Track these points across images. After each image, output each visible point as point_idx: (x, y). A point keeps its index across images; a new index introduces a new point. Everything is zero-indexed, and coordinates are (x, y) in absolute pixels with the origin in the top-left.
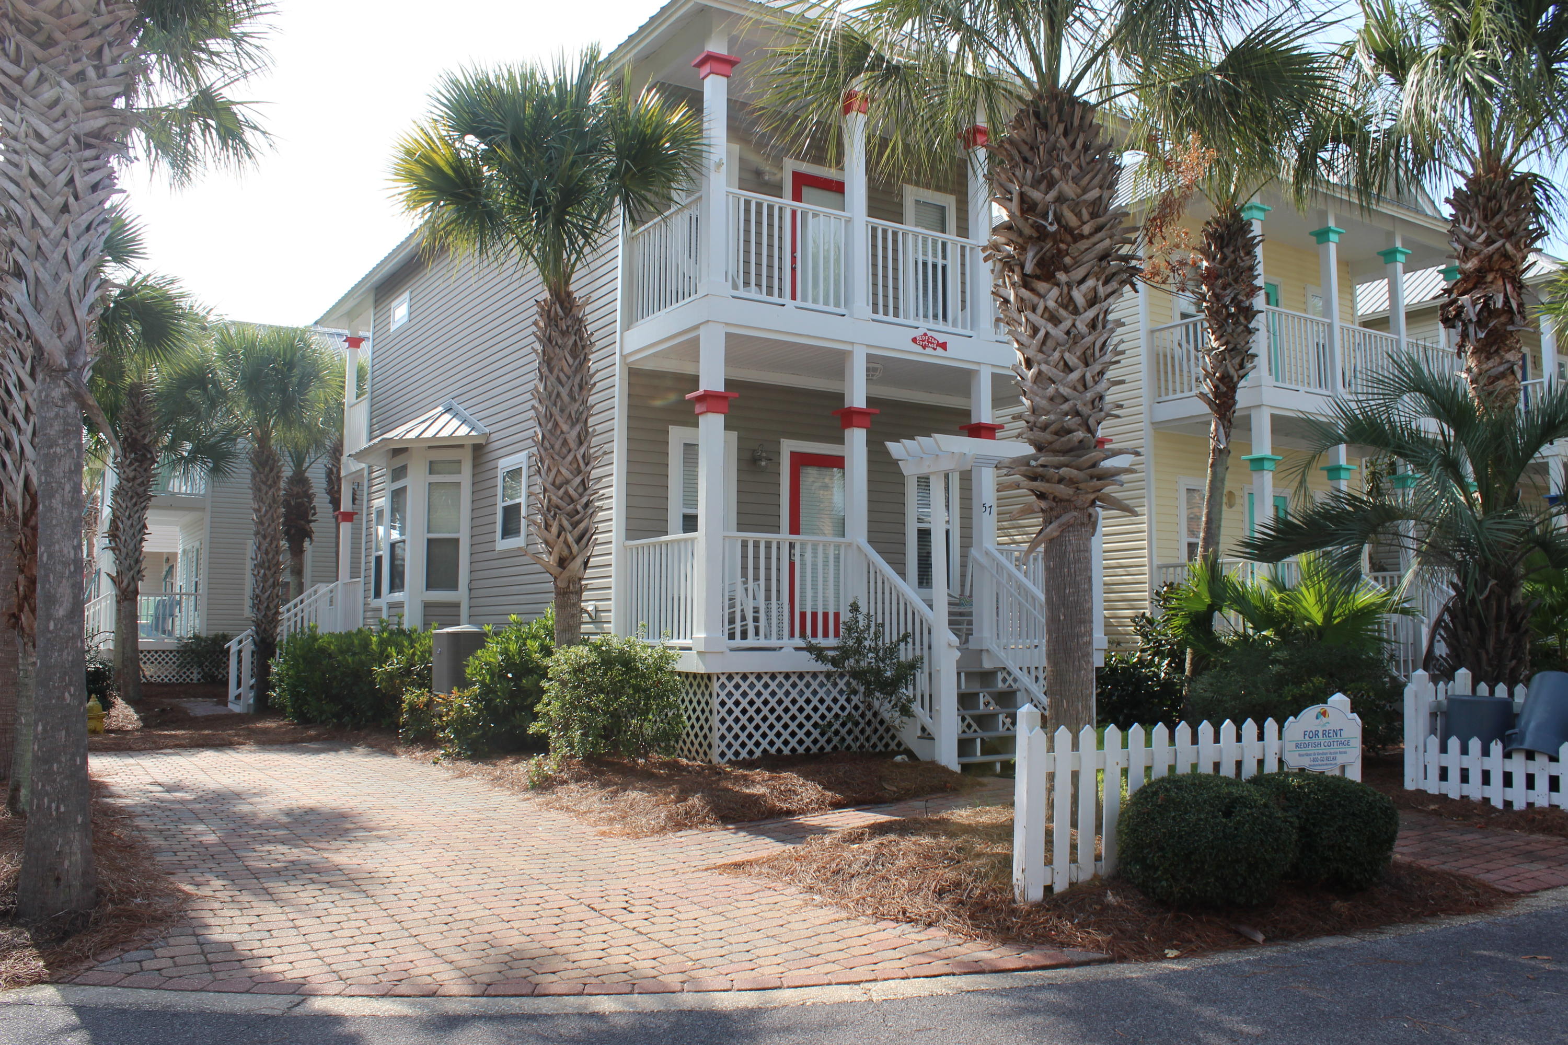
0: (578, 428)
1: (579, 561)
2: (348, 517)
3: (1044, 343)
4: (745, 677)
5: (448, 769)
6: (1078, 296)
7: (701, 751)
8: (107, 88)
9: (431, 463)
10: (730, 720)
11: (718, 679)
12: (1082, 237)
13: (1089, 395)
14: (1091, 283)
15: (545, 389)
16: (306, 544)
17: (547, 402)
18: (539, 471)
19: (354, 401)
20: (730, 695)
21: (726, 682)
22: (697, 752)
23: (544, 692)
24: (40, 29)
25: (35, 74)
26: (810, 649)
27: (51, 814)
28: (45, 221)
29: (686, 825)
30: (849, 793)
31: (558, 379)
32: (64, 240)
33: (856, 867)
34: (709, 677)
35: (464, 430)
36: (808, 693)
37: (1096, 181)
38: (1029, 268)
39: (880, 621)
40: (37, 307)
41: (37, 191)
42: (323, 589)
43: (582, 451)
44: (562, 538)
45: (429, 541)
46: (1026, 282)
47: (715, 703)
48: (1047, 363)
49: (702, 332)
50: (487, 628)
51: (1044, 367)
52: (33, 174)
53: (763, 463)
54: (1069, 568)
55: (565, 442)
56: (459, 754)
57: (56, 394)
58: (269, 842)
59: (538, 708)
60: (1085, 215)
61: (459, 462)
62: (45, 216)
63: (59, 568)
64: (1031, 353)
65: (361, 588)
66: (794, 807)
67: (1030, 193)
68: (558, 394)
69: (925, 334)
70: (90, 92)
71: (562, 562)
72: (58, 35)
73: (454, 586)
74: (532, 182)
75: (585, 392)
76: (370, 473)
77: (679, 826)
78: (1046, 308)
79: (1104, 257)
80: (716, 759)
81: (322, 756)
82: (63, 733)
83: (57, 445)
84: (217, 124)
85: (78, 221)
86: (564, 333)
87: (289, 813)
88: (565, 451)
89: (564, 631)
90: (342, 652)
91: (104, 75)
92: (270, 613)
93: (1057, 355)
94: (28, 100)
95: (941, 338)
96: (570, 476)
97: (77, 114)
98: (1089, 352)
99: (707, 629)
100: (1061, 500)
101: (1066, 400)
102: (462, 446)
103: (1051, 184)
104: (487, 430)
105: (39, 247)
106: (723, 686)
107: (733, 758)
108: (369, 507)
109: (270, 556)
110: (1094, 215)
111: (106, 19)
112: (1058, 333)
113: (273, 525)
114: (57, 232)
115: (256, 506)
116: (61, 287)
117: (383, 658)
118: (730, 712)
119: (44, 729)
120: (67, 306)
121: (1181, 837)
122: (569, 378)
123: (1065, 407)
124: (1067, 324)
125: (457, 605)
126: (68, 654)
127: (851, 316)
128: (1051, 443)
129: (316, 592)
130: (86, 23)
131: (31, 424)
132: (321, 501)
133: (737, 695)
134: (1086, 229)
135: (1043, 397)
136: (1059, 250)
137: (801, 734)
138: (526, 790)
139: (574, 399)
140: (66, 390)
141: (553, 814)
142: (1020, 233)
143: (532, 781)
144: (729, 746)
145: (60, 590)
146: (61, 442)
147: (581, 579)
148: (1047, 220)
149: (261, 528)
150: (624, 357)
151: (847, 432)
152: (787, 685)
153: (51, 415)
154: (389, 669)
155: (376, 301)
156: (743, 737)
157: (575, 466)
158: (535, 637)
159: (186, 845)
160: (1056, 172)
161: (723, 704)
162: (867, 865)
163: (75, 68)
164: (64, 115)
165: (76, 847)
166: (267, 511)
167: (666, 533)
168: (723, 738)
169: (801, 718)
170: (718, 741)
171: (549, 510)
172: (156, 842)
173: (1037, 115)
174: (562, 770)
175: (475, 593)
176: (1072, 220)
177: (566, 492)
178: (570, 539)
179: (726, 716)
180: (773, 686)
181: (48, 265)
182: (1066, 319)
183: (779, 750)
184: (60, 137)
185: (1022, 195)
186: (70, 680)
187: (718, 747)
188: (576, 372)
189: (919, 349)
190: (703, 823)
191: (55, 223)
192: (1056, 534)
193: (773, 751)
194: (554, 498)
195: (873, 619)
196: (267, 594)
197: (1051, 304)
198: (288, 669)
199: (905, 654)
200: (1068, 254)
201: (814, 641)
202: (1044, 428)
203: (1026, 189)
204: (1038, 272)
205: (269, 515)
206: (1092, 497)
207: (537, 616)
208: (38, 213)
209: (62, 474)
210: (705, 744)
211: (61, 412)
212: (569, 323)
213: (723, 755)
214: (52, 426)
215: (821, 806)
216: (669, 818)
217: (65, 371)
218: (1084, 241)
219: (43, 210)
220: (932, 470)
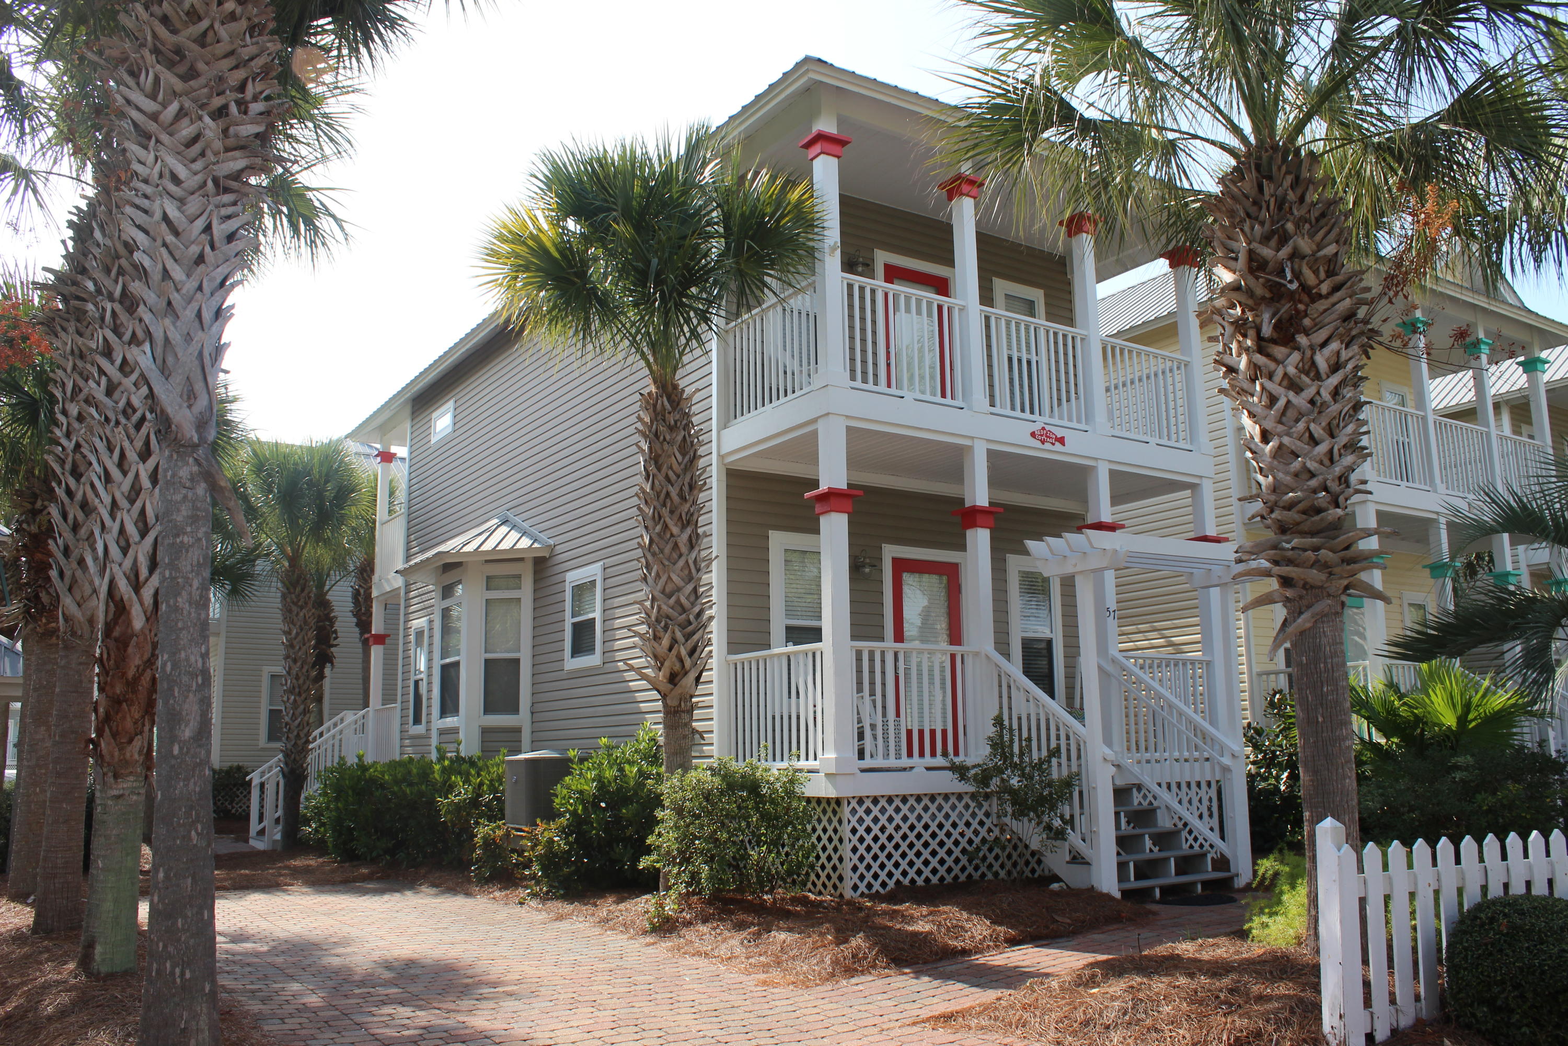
0: (689, 531)
1: (692, 675)
2: (380, 639)
3: (1283, 413)
4: (875, 801)
5: (537, 910)
6: (1321, 361)
7: (829, 885)
8: (249, 127)
9: (488, 577)
10: (862, 849)
11: (849, 803)
12: (1320, 296)
13: (1338, 470)
14: (1334, 346)
15: (652, 488)
16: (327, 671)
17: (655, 503)
18: (645, 579)
19: (386, 517)
20: (861, 821)
21: (857, 807)
22: (824, 885)
23: (658, 823)
24: (183, 57)
25: (174, 107)
26: (953, 768)
27: (174, 982)
28: (177, 273)
29: (857, 970)
30: (1022, 928)
31: (667, 478)
32: (199, 295)
33: (1110, 1016)
34: (838, 801)
35: (525, 543)
36: (940, 817)
37: (1332, 236)
38: (1267, 331)
39: (1025, 735)
40: (165, 371)
41: (170, 238)
42: (350, 717)
43: (693, 555)
44: (674, 652)
45: (486, 661)
46: (1262, 346)
47: (846, 831)
48: (1288, 434)
49: (821, 426)
50: (571, 753)
51: (1286, 440)
52: (165, 218)
53: (867, 570)
54: (1326, 663)
55: (676, 545)
56: (547, 893)
57: (184, 473)
58: (384, 1003)
59: (650, 840)
60: (1322, 275)
61: (519, 577)
62: (177, 267)
63: (185, 679)
64: (1269, 425)
65: (398, 714)
66: (968, 944)
67: (1258, 251)
68: (668, 494)
69: (1043, 429)
70: (232, 130)
71: (673, 679)
72: (201, 66)
73: (515, 710)
74: (650, 262)
75: (695, 492)
76: (407, 593)
77: (851, 972)
78: (1285, 374)
79: (1349, 316)
80: (848, 894)
81: (386, 897)
82: (189, 880)
83: (185, 533)
84: (289, 209)
85: (213, 274)
86: (671, 429)
87: (388, 965)
88: (675, 556)
89: (675, 754)
90: (397, 782)
91: (246, 113)
92: (300, 742)
93: (1301, 425)
94: (164, 137)
95: (1059, 433)
96: (681, 584)
97: (216, 154)
98: (1335, 422)
99: (837, 749)
100: (1312, 587)
101: (1312, 475)
102: (522, 559)
103: (1284, 239)
104: (551, 542)
105: (169, 303)
106: (854, 812)
107: (866, 891)
108: (406, 629)
109: (301, 681)
110: (1330, 274)
111: (252, 50)
112: (1300, 401)
113: (304, 648)
114: (191, 285)
115: (286, 629)
116: (194, 348)
117: (449, 788)
118: (861, 840)
119: (167, 877)
120: (199, 371)
121: (1543, 972)
122: (678, 476)
123: (1313, 483)
124: (1310, 392)
125: (518, 730)
126: (195, 784)
127: (970, 409)
128: (1298, 524)
129: (342, 720)
130: (232, 53)
131: (118, 521)
132: (345, 623)
133: (868, 821)
134: (1324, 288)
135: (1287, 473)
136: (1297, 310)
137: (934, 862)
138: (645, 933)
139: (683, 499)
140: (195, 469)
141: (690, 961)
142: (1250, 293)
143: (651, 923)
144: (862, 877)
145: (186, 706)
146: (189, 529)
147: (692, 697)
148: (1284, 277)
149: (291, 652)
150: (721, 457)
151: (970, 533)
152: (919, 809)
153: (178, 497)
154: (457, 800)
155: (413, 413)
156: (875, 867)
157: (686, 572)
158: (631, 763)
159: (289, 1009)
160: (1290, 226)
161: (854, 831)
162: (1125, 1014)
163: (217, 102)
164: (203, 154)
165: (204, 1018)
166: (297, 634)
167: (768, 647)
168: (855, 869)
169: (934, 844)
170: (850, 873)
171: (658, 621)
172: (255, 1007)
173: (1258, 167)
174: (683, 910)
175: (538, 717)
176: (1309, 277)
177: (678, 602)
178: (683, 652)
179: (858, 845)
180: (905, 809)
181: (179, 324)
182: (1309, 386)
183: (913, 881)
184: (199, 178)
185: (1251, 253)
186: (198, 815)
187: (850, 879)
188: (685, 470)
189: (1038, 444)
190: (874, 966)
191: (188, 276)
192: (1308, 625)
193: (906, 882)
194: (664, 607)
195: (1016, 733)
196: (297, 722)
197: (1291, 370)
198: (328, 803)
199: (1057, 772)
200: (1306, 315)
201: (956, 760)
202: (1290, 506)
203: (1255, 245)
204: (1275, 336)
205: (300, 637)
206: (1345, 582)
207: (627, 739)
208: (170, 264)
209: (189, 568)
210: (834, 877)
211: (190, 494)
212: (677, 417)
213: (855, 888)
214: (179, 510)
215: (999, 943)
216: (835, 962)
217: (195, 447)
218: (1322, 301)
219: (176, 260)
220: (1078, 569)
